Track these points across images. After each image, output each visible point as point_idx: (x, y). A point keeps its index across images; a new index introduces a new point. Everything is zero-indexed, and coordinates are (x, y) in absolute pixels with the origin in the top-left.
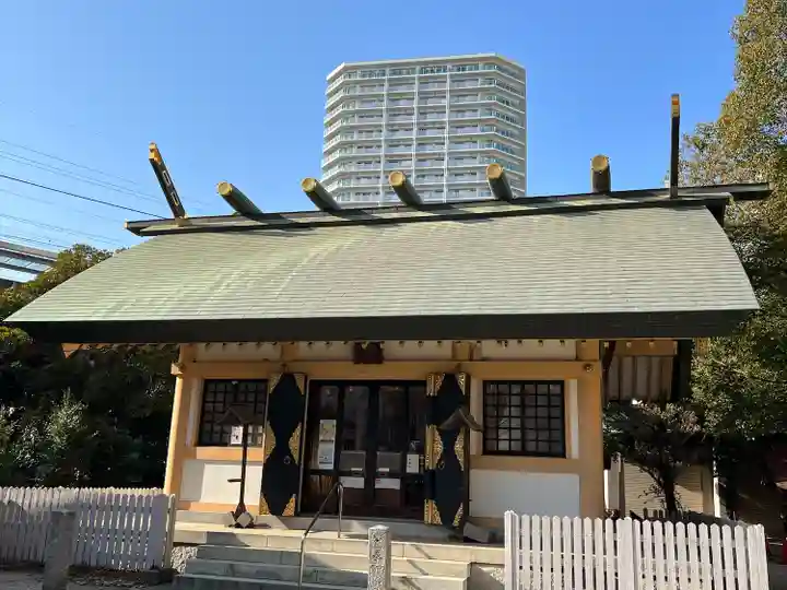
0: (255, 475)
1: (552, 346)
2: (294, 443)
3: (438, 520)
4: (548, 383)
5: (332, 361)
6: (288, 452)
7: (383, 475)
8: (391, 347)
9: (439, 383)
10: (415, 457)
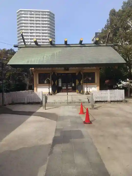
2: (56, 83)
5: (61, 71)
6: (55, 84)
7: (69, 87)
9: (78, 73)
10: (74, 84)
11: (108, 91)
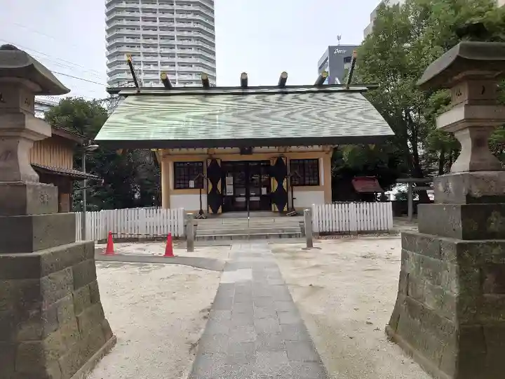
0: (205, 197)
1: (316, 147)
2: (219, 186)
3: (277, 210)
4: (313, 160)
5: (232, 155)
7: (252, 196)
8: (257, 149)
9: (275, 161)
10: (265, 189)
11: (352, 205)
